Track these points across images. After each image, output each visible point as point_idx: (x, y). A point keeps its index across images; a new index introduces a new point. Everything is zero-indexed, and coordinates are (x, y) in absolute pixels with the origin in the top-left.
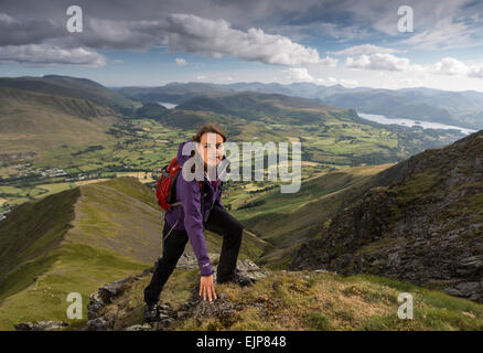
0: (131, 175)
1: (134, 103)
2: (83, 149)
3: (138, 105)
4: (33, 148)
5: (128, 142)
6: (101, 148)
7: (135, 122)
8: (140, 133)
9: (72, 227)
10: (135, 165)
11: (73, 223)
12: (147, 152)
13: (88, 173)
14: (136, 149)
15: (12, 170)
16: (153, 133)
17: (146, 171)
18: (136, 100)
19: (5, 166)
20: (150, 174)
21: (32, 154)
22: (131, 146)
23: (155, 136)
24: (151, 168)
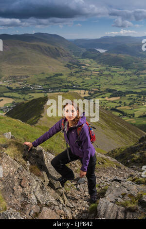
0: (76, 91)
1: (82, 49)
2: (52, 75)
3: (84, 50)
4: (28, 73)
5: (76, 72)
6: (61, 75)
7: (81, 60)
8: (84, 67)
9: (42, 117)
10: (79, 86)
11: (42, 115)
12: (87, 78)
13: (54, 88)
14: (80, 76)
15: (17, 85)
16: (91, 67)
17: (85, 90)
18: (83, 47)
19: (14, 82)
20: (87, 92)
21: (27, 77)
22: (78, 75)
23: (92, 69)
24: (88, 88)
